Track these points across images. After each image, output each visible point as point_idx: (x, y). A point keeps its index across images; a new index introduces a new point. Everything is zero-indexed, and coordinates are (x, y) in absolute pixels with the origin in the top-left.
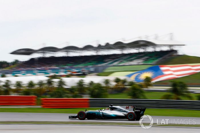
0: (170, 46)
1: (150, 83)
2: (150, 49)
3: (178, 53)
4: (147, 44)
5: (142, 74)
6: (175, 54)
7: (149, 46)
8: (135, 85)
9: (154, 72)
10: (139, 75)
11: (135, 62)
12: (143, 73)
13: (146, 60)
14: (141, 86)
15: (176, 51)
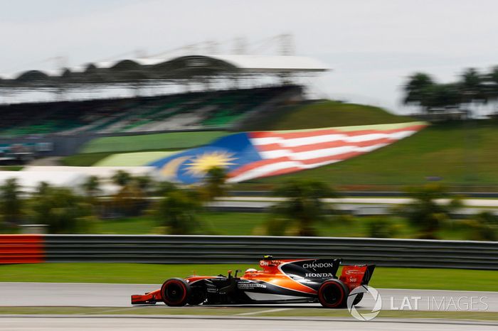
0: (283, 72)
1: (221, 186)
2: (221, 83)
3: (304, 94)
4: (215, 67)
5: (195, 158)
6: (296, 98)
7: (217, 75)
8: (175, 194)
9: (235, 153)
10: (188, 161)
11: (174, 124)
12: (197, 156)
13: (210, 117)
14: (194, 194)
15: (298, 89)
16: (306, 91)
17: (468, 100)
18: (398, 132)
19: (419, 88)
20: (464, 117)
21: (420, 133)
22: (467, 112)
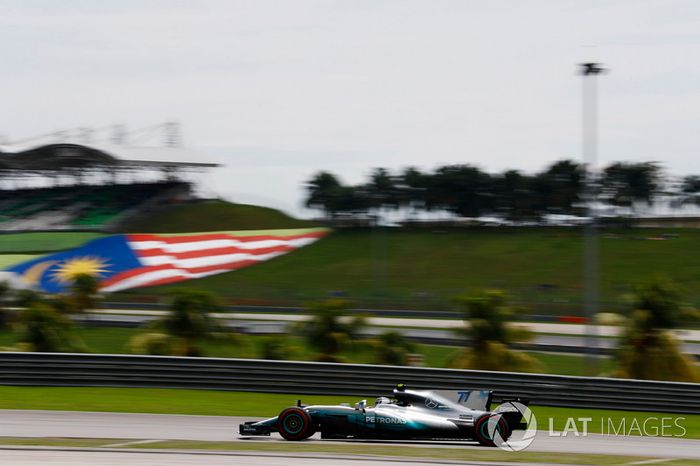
0: (168, 166)
1: (92, 296)
2: (96, 177)
3: (192, 192)
4: (87, 157)
5: (63, 263)
6: (183, 197)
7: (91, 167)
9: (109, 259)
10: (55, 267)
11: (40, 223)
12: (67, 261)
13: (81, 216)
14: (61, 306)
15: (186, 186)
16: (195, 189)
17: (377, 204)
18: (299, 239)
19: (324, 190)
20: (372, 224)
21: (323, 240)
22: (376, 218)
